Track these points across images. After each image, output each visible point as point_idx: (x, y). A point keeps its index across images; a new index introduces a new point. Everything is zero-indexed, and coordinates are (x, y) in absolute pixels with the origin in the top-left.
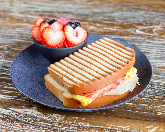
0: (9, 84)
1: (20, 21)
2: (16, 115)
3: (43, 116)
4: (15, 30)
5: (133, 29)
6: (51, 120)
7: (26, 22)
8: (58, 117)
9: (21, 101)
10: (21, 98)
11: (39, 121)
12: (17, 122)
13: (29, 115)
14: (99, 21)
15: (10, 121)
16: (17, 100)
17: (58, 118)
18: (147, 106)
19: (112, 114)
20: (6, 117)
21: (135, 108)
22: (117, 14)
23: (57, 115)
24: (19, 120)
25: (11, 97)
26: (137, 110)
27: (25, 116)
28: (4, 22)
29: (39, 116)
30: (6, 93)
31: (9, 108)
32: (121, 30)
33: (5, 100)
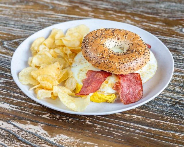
0: (17, 90)
1: (45, 8)
2: (17, 132)
3: (48, 136)
4: (37, 20)
5: (179, 28)
6: (57, 143)
7: (51, 10)
8: (66, 139)
9: (26, 113)
10: (28, 110)
11: (42, 142)
12: (17, 142)
13: (32, 134)
14: (139, 13)
15: (9, 139)
16: (23, 113)
17: (66, 141)
18: (177, 136)
19: (132, 142)
20: (6, 134)
21: (162, 136)
22: (162, 6)
23: (65, 137)
24: (20, 138)
25: (16, 107)
26: (164, 140)
27: (27, 135)
28: (26, 8)
29: (44, 135)
30: (11, 101)
31: (11, 122)
32: (164, 27)
33: (9, 111)
